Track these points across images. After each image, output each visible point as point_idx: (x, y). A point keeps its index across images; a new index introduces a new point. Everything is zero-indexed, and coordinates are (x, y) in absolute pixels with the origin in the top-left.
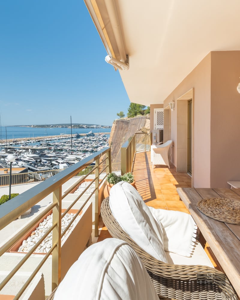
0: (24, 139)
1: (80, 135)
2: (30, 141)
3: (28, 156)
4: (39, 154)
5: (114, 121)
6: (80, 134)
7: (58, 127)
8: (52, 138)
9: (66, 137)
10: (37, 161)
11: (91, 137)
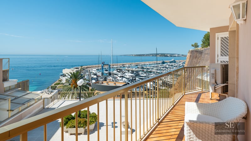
0: (128, 63)
1: (165, 62)
2: (132, 65)
3: (128, 75)
4: (135, 74)
5: (189, 51)
7: (149, 56)
8: (145, 63)
9: (155, 63)
10: (133, 79)
11: (173, 63)
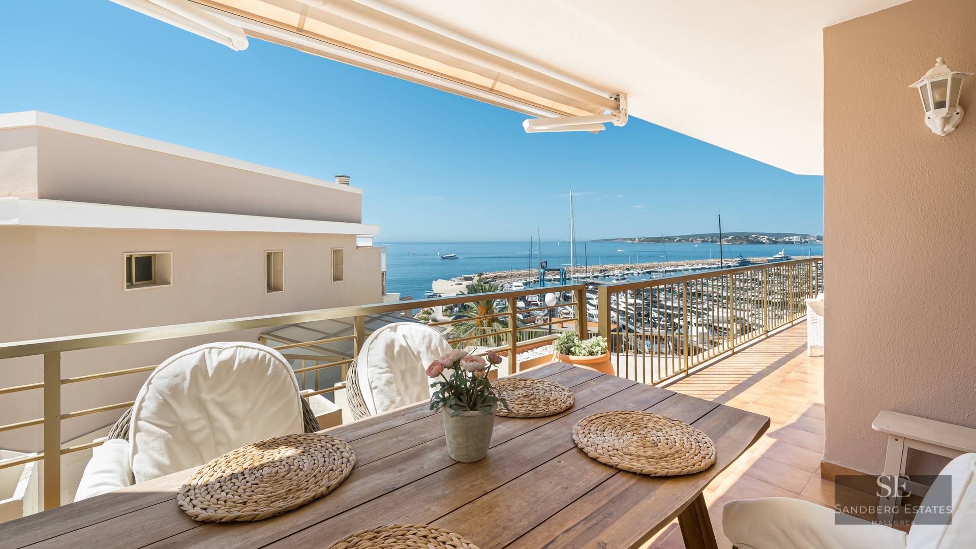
0: (620, 266)
1: (750, 262)
2: (632, 271)
6: (748, 259)
7: (692, 241)
8: (678, 266)
9: (713, 266)
11: (783, 268)
